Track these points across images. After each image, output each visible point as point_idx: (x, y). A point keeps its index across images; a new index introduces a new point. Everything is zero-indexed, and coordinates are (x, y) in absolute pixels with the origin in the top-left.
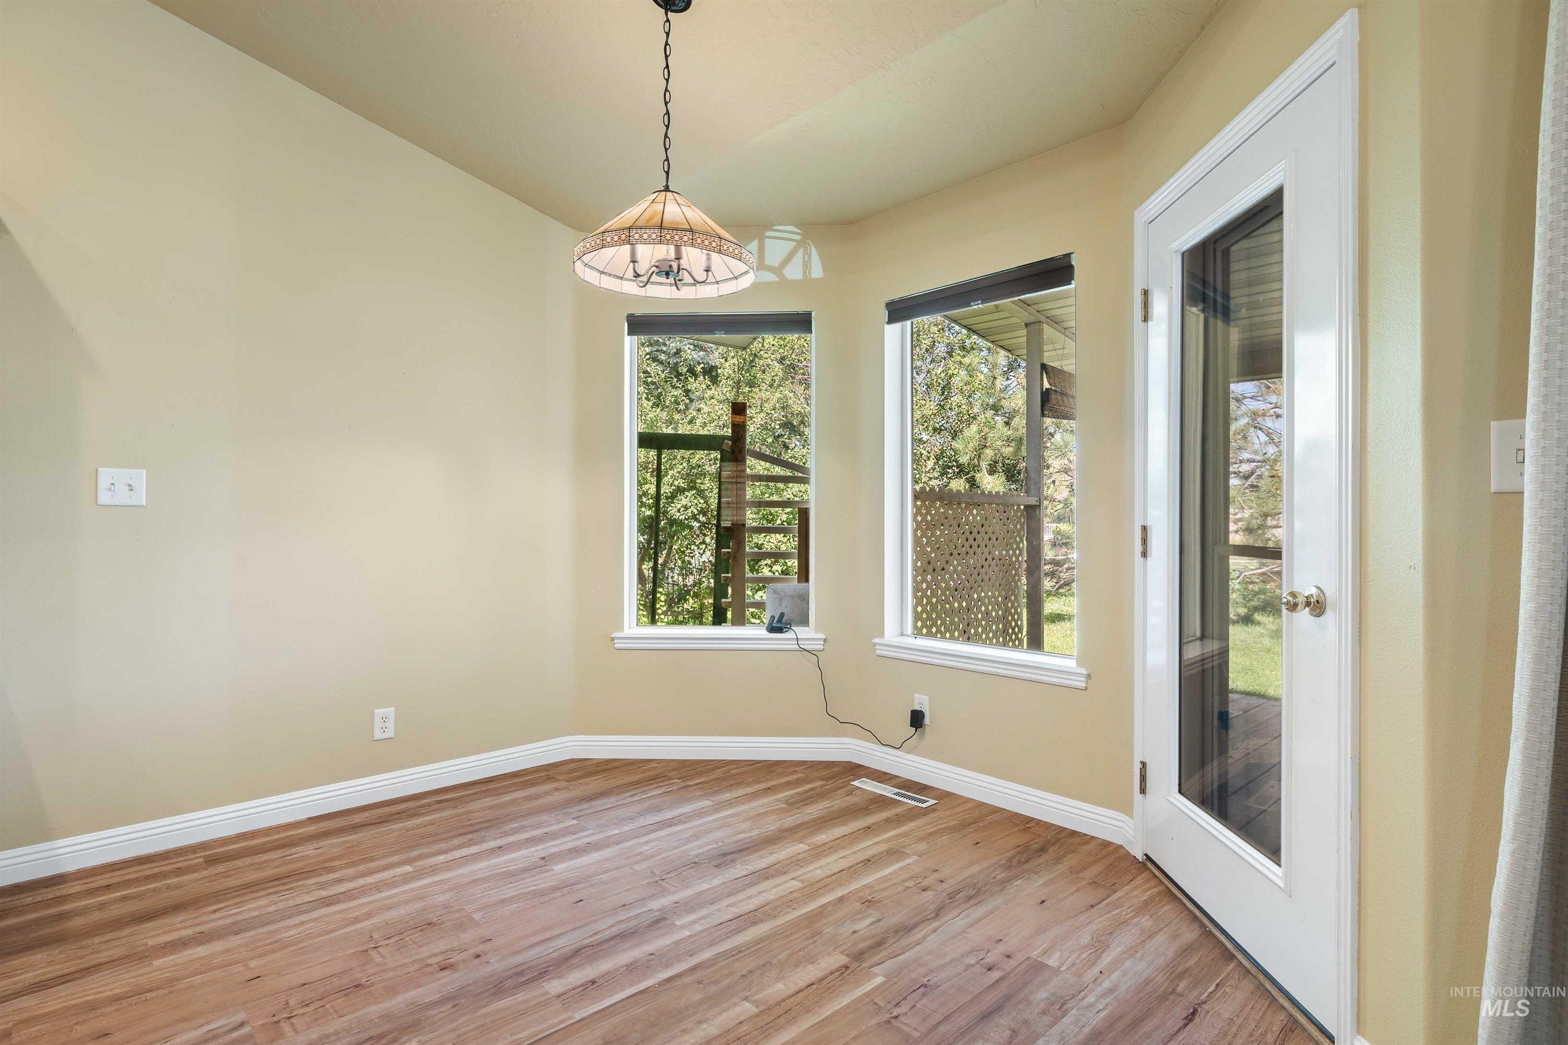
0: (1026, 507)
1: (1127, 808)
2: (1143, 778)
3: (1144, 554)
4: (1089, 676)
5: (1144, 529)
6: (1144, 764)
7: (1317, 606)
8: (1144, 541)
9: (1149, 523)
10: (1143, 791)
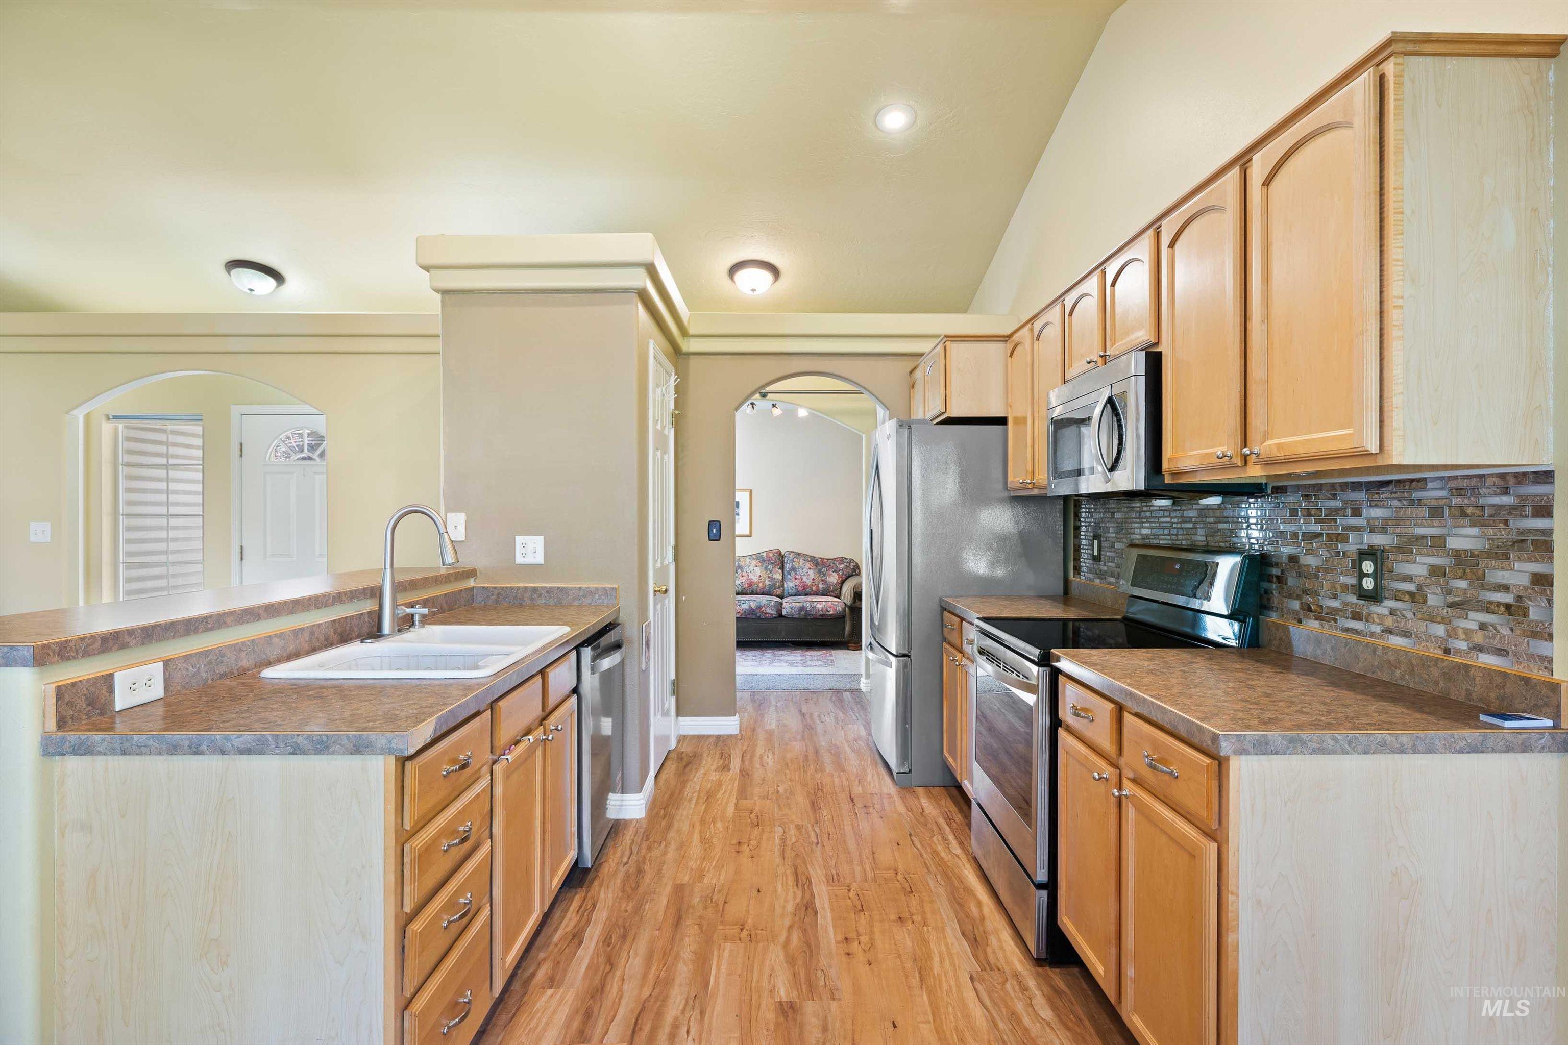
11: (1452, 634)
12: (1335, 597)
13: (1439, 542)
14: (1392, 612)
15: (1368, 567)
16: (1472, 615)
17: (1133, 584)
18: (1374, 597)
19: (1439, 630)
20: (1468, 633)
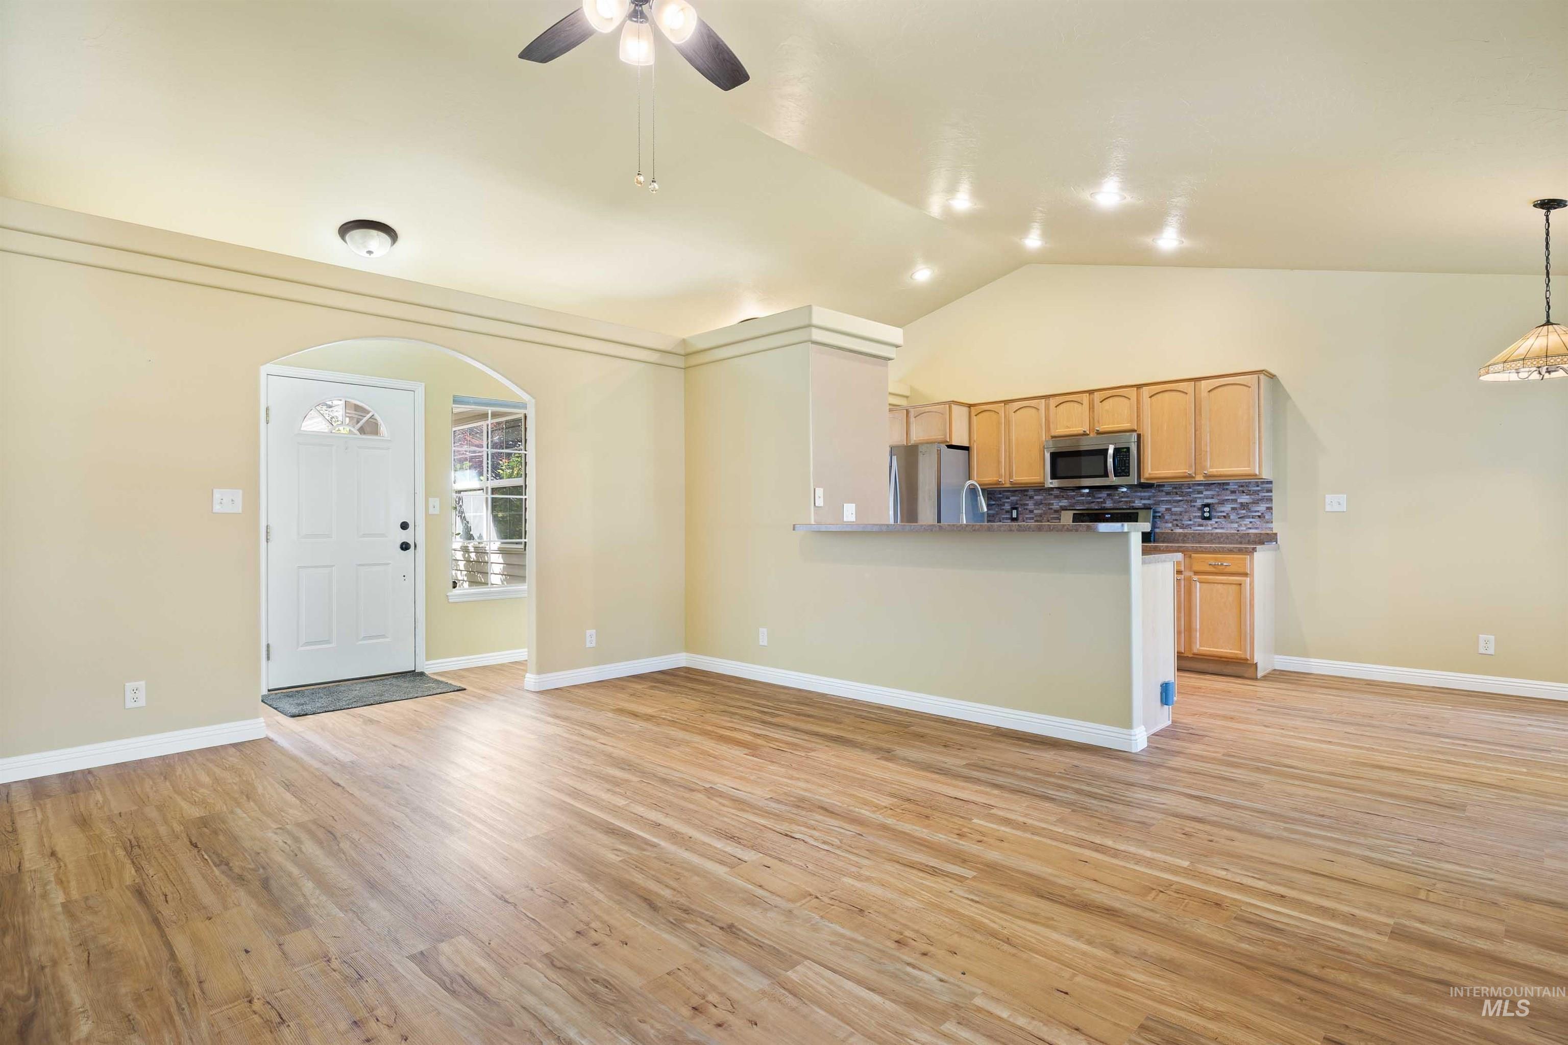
11: (1240, 525)
12: (1190, 520)
13: (1235, 500)
14: (1216, 522)
15: (1207, 509)
16: (1247, 520)
17: (1073, 522)
18: (1209, 518)
19: (1236, 525)
20: (1246, 525)
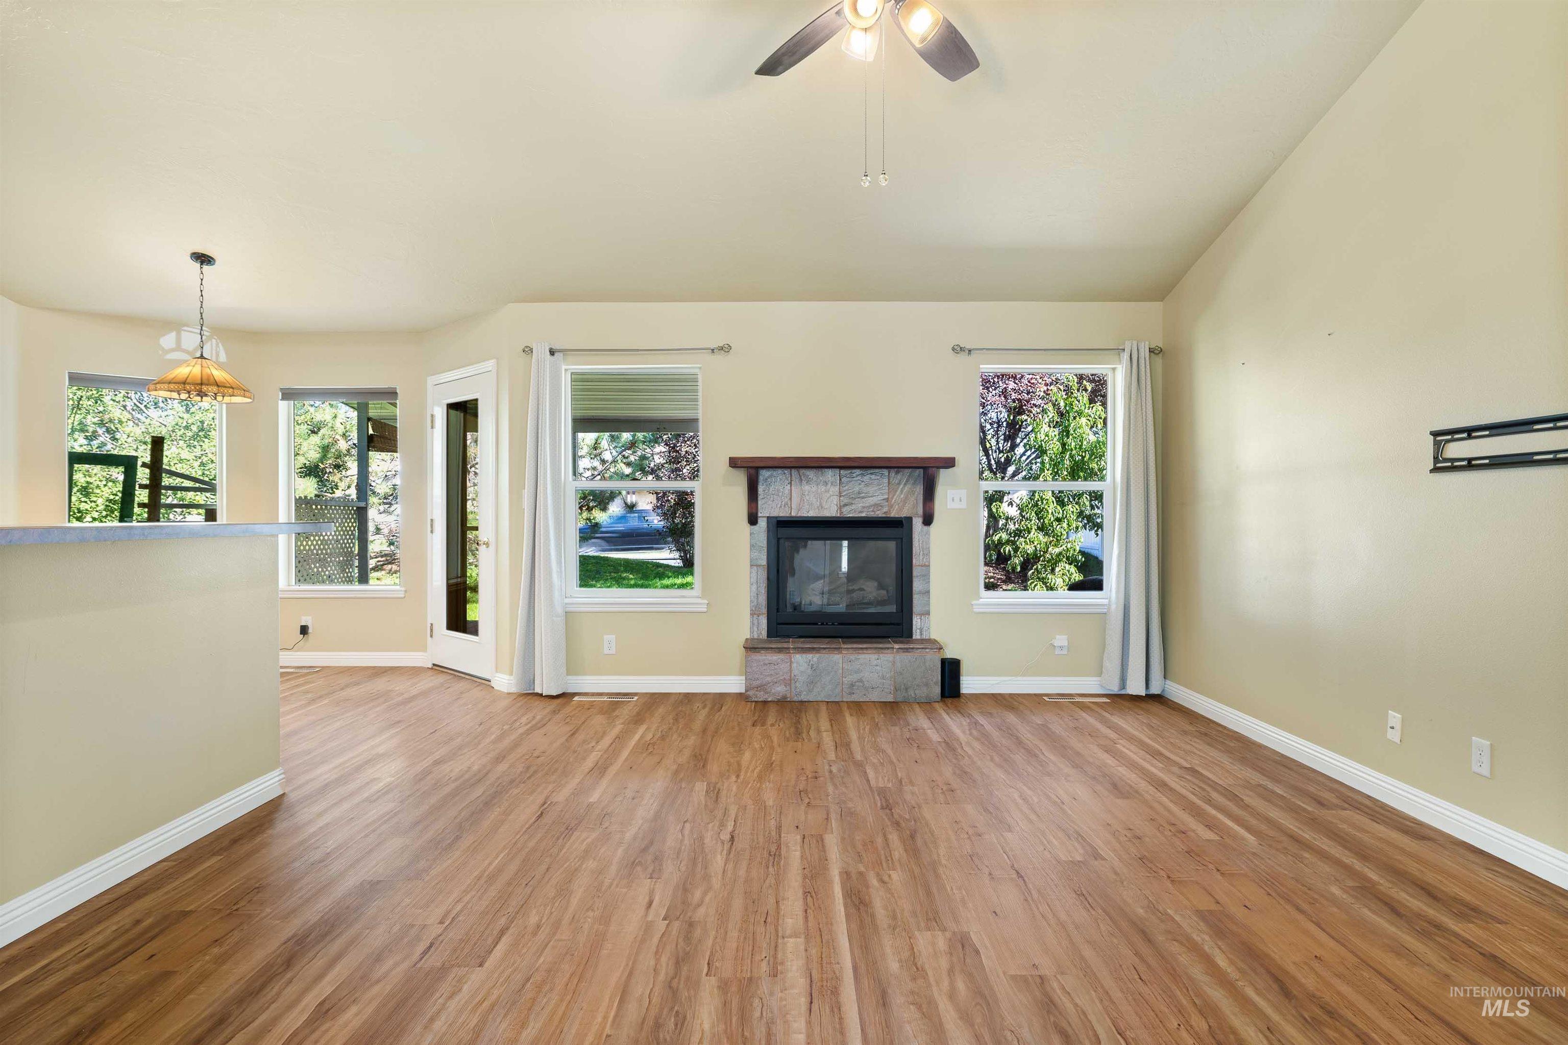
0: (358, 508)
1: (424, 648)
2: (432, 630)
3: (432, 532)
4: (406, 591)
5: (432, 520)
6: (432, 624)
7: (487, 544)
8: (432, 526)
9: (434, 518)
10: (431, 636)
